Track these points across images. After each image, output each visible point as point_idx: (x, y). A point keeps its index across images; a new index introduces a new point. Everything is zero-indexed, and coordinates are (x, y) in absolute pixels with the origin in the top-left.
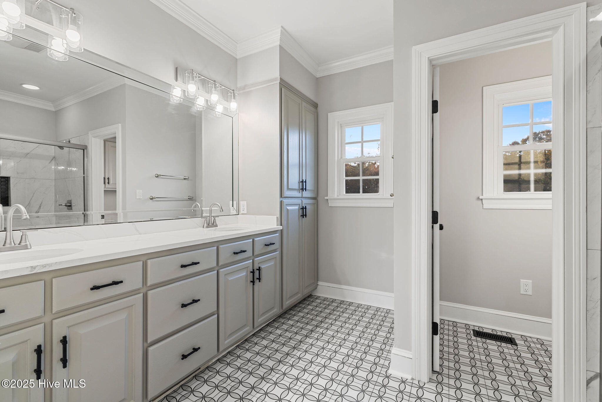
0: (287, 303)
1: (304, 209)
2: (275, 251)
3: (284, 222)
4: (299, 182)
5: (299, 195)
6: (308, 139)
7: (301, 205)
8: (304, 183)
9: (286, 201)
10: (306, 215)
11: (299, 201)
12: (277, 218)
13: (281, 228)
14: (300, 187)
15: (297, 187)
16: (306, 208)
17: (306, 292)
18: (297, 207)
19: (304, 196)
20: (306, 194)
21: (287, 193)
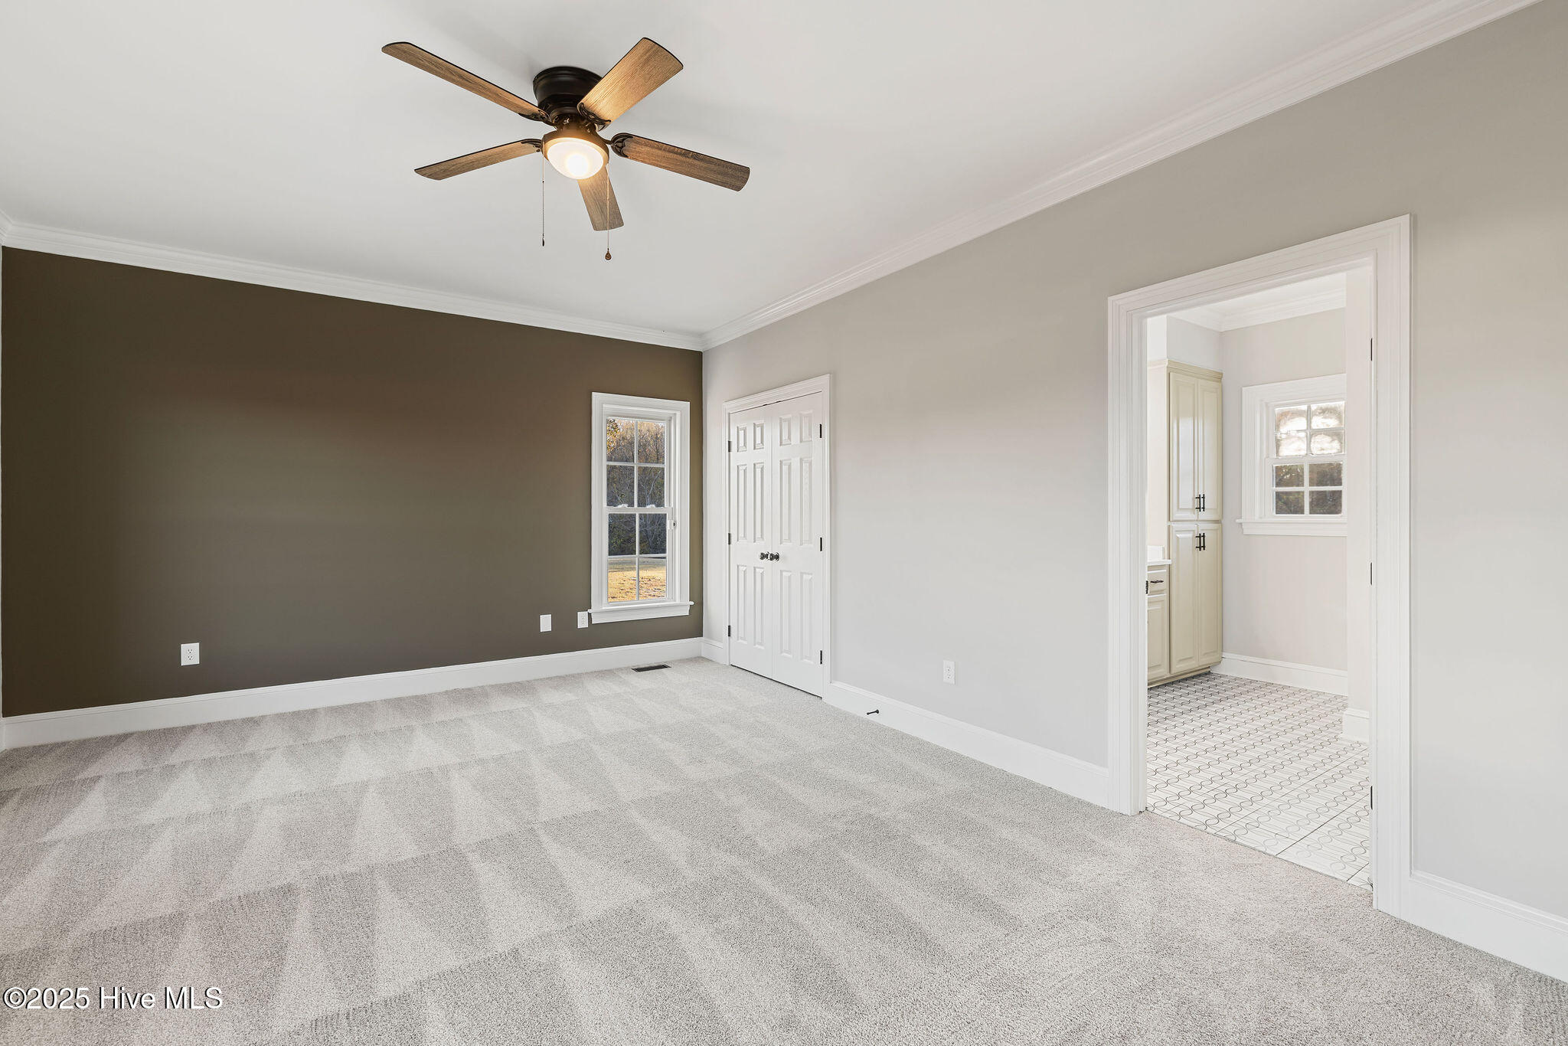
0: (1178, 668)
1: (1201, 537)
2: (1161, 592)
3: (1173, 555)
4: (1193, 499)
5: (1194, 517)
6: (1208, 430)
7: (1196, 532)
8: (1202, 499)
9: (1174, 525)
10: (1204, 547)
11: (1193, 526)
12: (1164, 548)
13: (1169, 562)
14: (1194, 506)
15: (1191, 507)
16: (1204, 536)
17: (1205, 661)
18: (1190, 535)
19: (1200, 518)
20: (1203, 515)
21: (1176, 515)
